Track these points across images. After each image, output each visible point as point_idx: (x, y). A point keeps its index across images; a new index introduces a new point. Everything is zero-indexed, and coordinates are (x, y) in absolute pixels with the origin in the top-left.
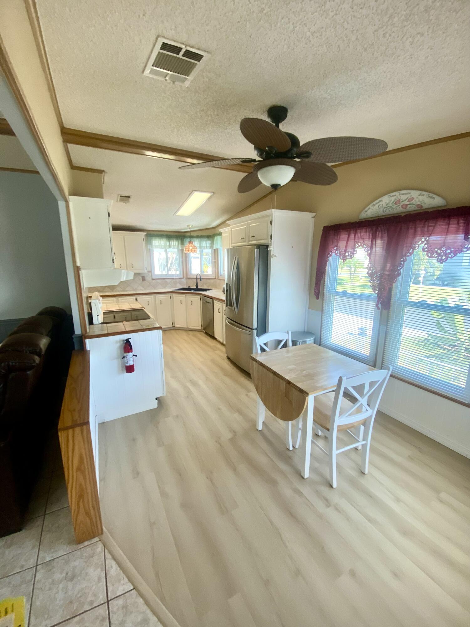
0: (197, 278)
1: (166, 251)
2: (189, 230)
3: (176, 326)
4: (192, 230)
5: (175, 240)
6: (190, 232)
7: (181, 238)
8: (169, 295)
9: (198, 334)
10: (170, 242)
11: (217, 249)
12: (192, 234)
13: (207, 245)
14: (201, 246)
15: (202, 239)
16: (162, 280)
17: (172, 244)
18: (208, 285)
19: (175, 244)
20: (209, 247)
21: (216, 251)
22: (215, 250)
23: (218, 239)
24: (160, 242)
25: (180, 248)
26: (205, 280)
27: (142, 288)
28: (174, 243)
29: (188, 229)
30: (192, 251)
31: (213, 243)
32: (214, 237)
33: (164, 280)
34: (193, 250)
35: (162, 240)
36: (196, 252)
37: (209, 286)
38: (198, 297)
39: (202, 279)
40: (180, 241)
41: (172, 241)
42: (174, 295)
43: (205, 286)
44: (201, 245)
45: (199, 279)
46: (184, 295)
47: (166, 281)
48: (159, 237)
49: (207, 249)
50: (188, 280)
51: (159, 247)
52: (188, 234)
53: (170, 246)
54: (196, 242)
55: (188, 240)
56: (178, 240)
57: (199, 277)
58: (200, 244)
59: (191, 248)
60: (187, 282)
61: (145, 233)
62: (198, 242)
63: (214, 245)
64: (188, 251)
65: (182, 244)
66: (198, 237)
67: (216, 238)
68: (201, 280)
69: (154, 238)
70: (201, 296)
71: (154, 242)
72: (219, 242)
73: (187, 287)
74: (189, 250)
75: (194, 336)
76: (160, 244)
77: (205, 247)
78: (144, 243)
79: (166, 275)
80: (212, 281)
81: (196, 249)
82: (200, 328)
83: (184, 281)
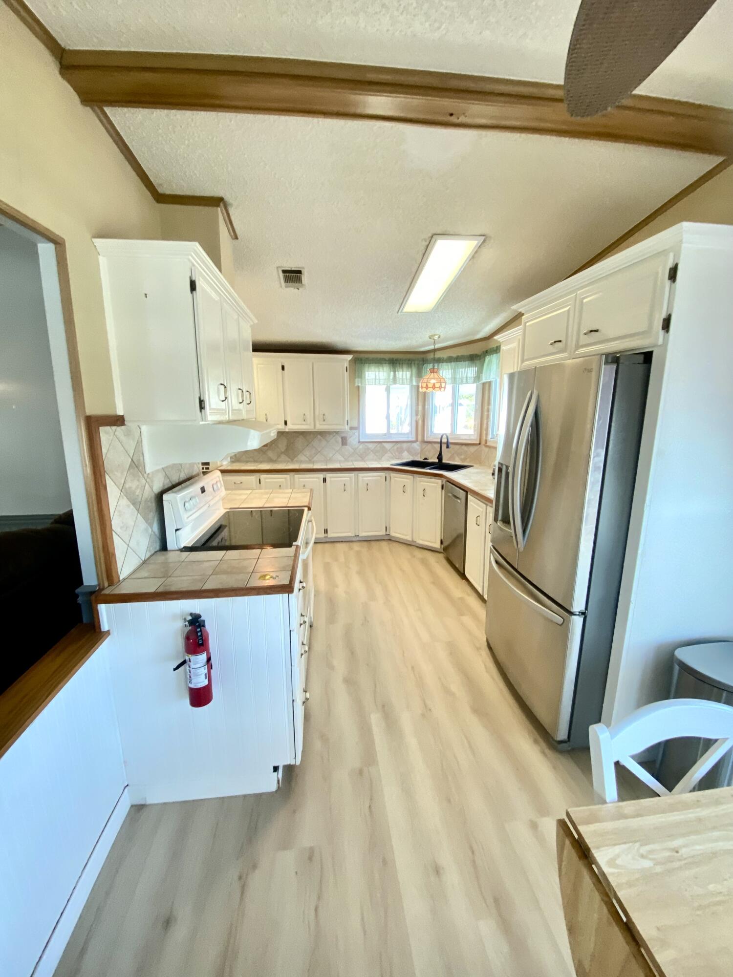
0: (441, 443)
1: (388, 390)
2: (431, 347)
3: (393, 534)
4: (437, 346)
5: (405, 369)
6: (434, 351)
7: (418, 364)
8: (382, 474)
9: (432, 558)
10: (397, 373)
11: (490, 383)
12: (438, 355)
13: (469, 375)
14: (455, 378)
15: (458, 363)
16: (376, 444)
17: (401, 377)
18: (463, 457)
19: (404, 377)
20: (472, 380)
21: (487, 386)
22: (484, 384)
23: (492, 360)
24: (377, 373)
25: (414, 383)
26: (458, 447)
27: (340, 458)
28: (404, 374)
29: (430, 345)
30: (434, 387)
31: (480, 372)
32: (484, 357)
33: (380, 445)
34: (437, 385)
35: (381, 369)
36: (442, 389)
37: (464, 460)
38: (439, 482)
39: (451, 446)
40: (414, 370)
41: (401, 370)
42: (393, 474)
43: (457, 459)
44: (455, 375)
45: (445, 444)
46: (410, 477)
47: (384, 447)
48: (376, 363)
49: (467, 383)
50: (424, 445)
51: (376, 382)
52: (431, 356)
53: (395, 380)
54: (446, 371)
55: (430, 366)
56: (411, 367)
57: (444, 440)
58: (454, 373)
59: (433, 381)
60: (422, 450)
61: (350, 357)
62: (450, 371)
63: (484, 374)
64: (427, 387)
65: (419, 375)
66: (450, 360)
67: (487, 358)
68: (448, 447)
69: (367, 365)
70: (444, 480)
71: (367, 373)
72: (494, 367)
73: (421, 460)
74: (430, 385)
75: (424, 562)
76: (377, 378)
77: (464, 381)
78: (346, 375)
79: (385, 435)
80: (472, 449)
81: (443, 385)
82: (437, 545)
83: (417, 446)
